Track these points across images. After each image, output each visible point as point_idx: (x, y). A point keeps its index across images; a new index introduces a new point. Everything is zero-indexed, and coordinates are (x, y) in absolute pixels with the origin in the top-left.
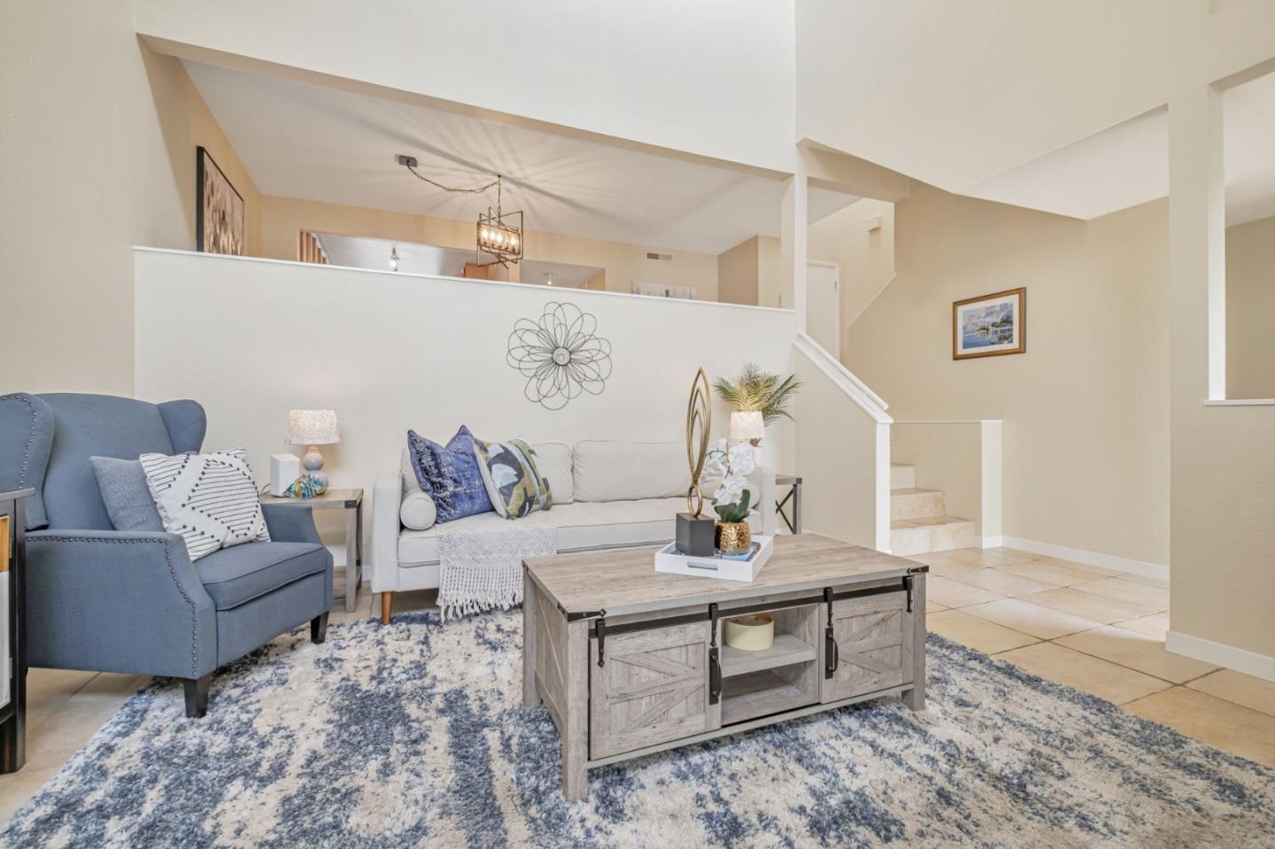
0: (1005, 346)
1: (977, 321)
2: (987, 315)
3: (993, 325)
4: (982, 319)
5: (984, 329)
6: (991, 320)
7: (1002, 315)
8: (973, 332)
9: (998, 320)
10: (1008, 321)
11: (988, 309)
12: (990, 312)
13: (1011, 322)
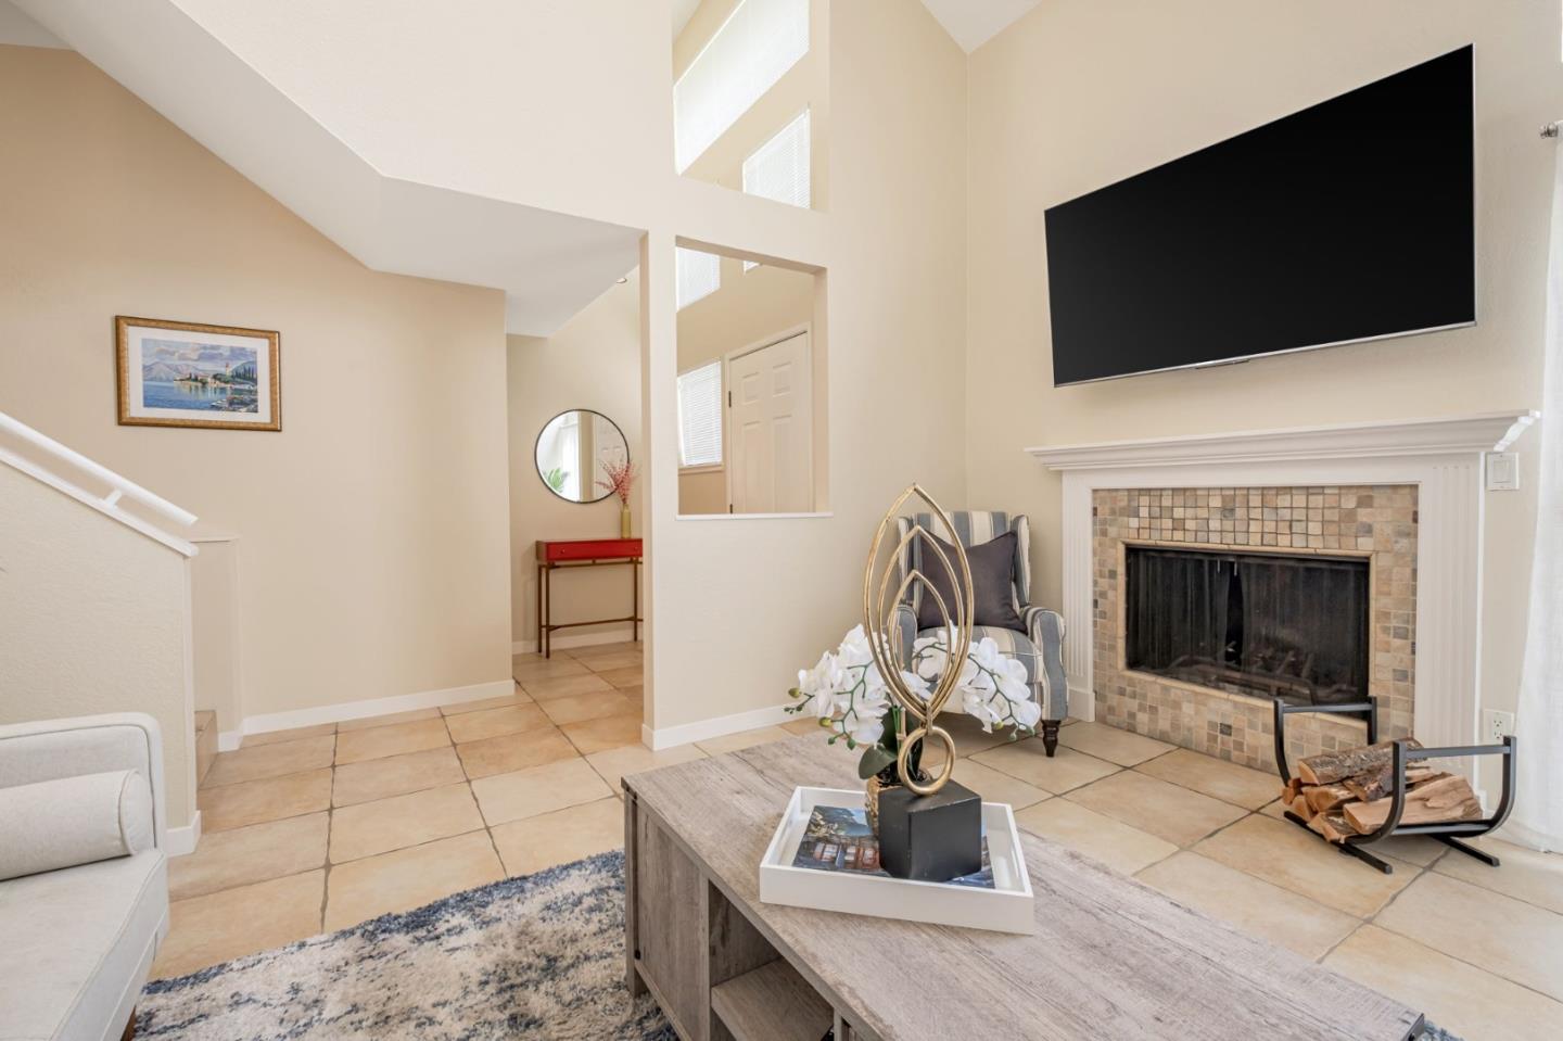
0: (242, 416)
1: (178, 363)
2: (201, 358)
3: (215, 377)
4: (190, 363)
5: (196, 380)
6: (209, 368)
7: (235, 365)
8: (168, 380)
9: (228, 372)
10: (248, 376)
11: (205, 348)
12: (209, 354)
13: (254, 381)
